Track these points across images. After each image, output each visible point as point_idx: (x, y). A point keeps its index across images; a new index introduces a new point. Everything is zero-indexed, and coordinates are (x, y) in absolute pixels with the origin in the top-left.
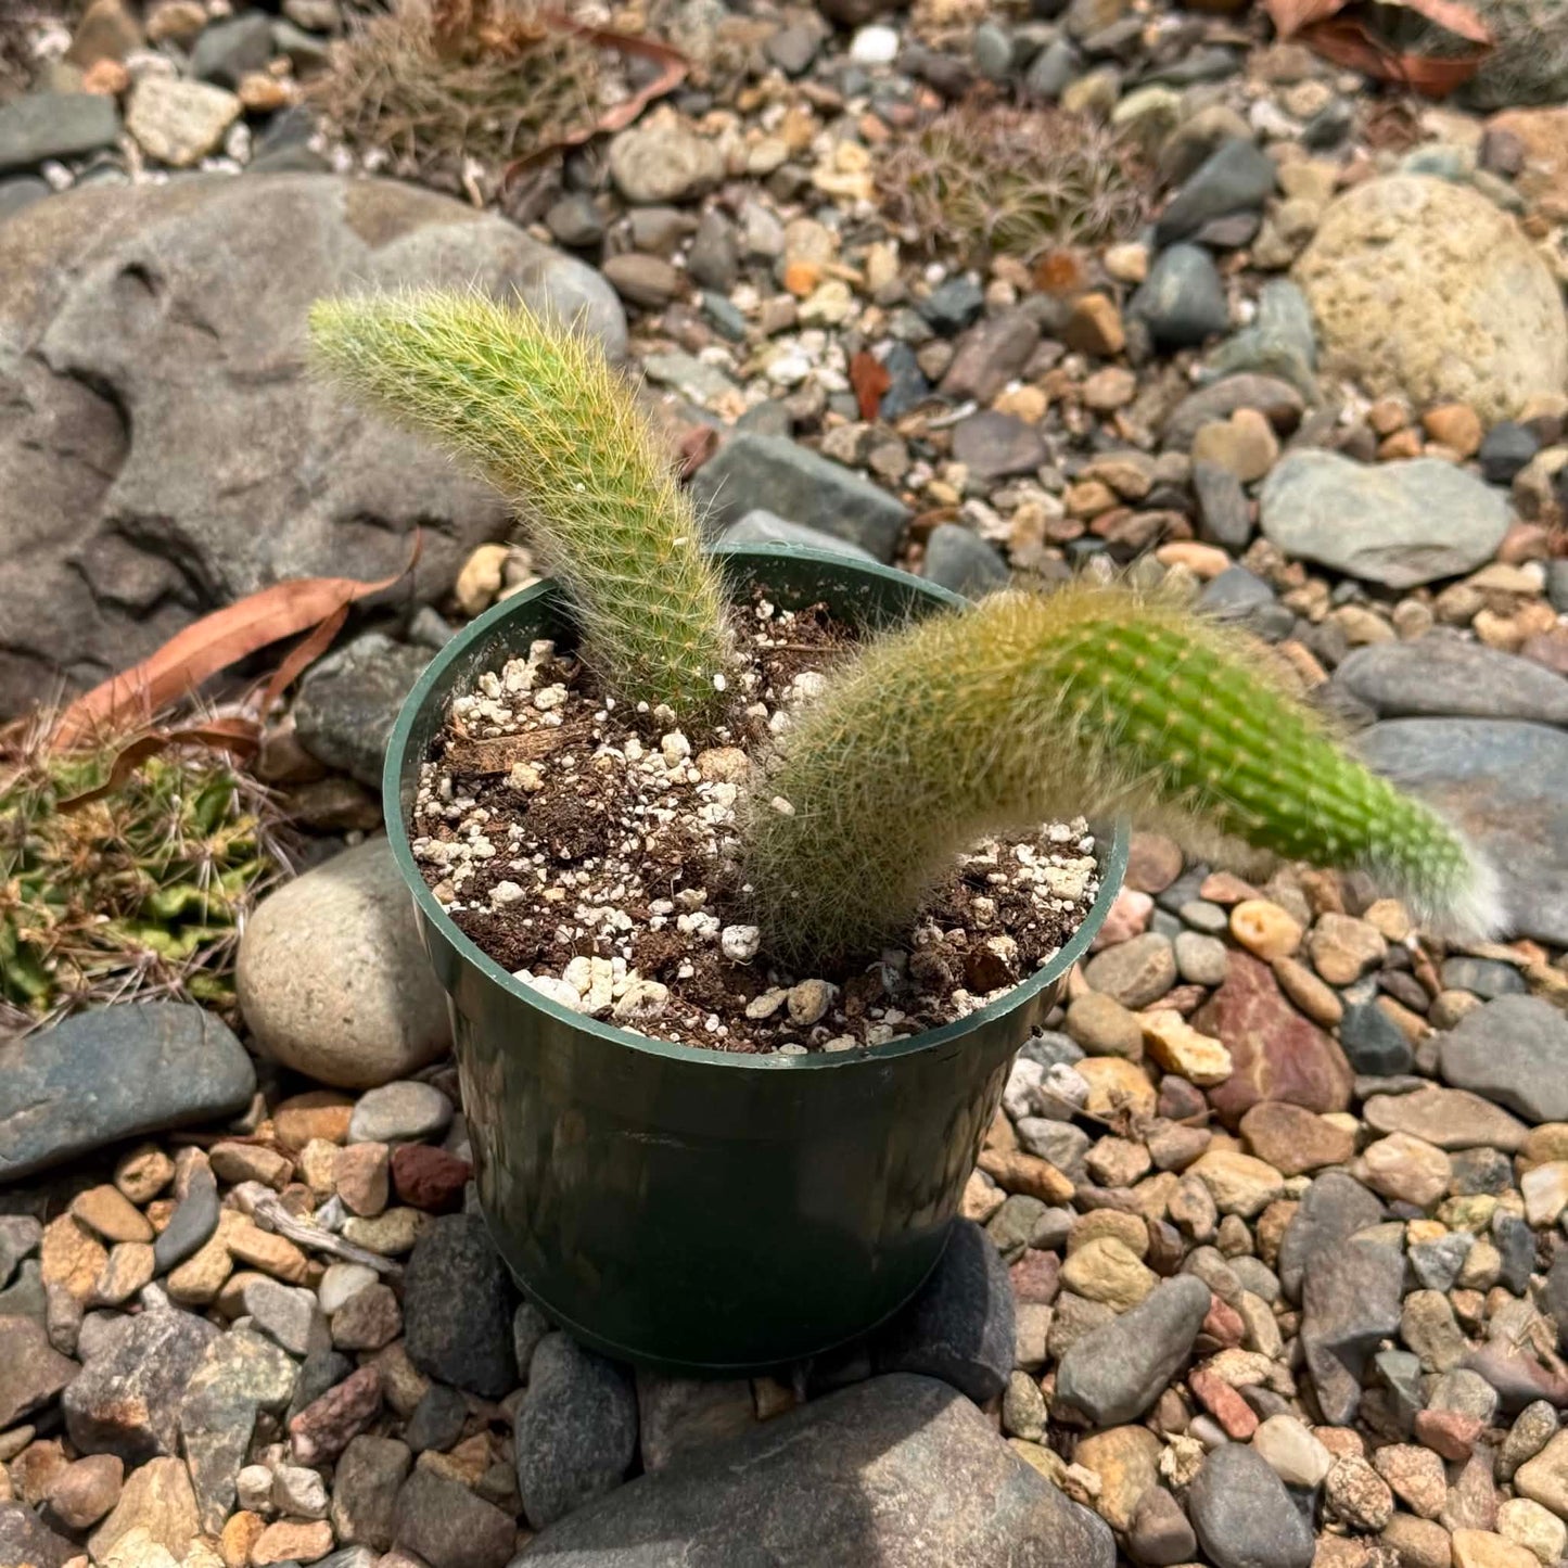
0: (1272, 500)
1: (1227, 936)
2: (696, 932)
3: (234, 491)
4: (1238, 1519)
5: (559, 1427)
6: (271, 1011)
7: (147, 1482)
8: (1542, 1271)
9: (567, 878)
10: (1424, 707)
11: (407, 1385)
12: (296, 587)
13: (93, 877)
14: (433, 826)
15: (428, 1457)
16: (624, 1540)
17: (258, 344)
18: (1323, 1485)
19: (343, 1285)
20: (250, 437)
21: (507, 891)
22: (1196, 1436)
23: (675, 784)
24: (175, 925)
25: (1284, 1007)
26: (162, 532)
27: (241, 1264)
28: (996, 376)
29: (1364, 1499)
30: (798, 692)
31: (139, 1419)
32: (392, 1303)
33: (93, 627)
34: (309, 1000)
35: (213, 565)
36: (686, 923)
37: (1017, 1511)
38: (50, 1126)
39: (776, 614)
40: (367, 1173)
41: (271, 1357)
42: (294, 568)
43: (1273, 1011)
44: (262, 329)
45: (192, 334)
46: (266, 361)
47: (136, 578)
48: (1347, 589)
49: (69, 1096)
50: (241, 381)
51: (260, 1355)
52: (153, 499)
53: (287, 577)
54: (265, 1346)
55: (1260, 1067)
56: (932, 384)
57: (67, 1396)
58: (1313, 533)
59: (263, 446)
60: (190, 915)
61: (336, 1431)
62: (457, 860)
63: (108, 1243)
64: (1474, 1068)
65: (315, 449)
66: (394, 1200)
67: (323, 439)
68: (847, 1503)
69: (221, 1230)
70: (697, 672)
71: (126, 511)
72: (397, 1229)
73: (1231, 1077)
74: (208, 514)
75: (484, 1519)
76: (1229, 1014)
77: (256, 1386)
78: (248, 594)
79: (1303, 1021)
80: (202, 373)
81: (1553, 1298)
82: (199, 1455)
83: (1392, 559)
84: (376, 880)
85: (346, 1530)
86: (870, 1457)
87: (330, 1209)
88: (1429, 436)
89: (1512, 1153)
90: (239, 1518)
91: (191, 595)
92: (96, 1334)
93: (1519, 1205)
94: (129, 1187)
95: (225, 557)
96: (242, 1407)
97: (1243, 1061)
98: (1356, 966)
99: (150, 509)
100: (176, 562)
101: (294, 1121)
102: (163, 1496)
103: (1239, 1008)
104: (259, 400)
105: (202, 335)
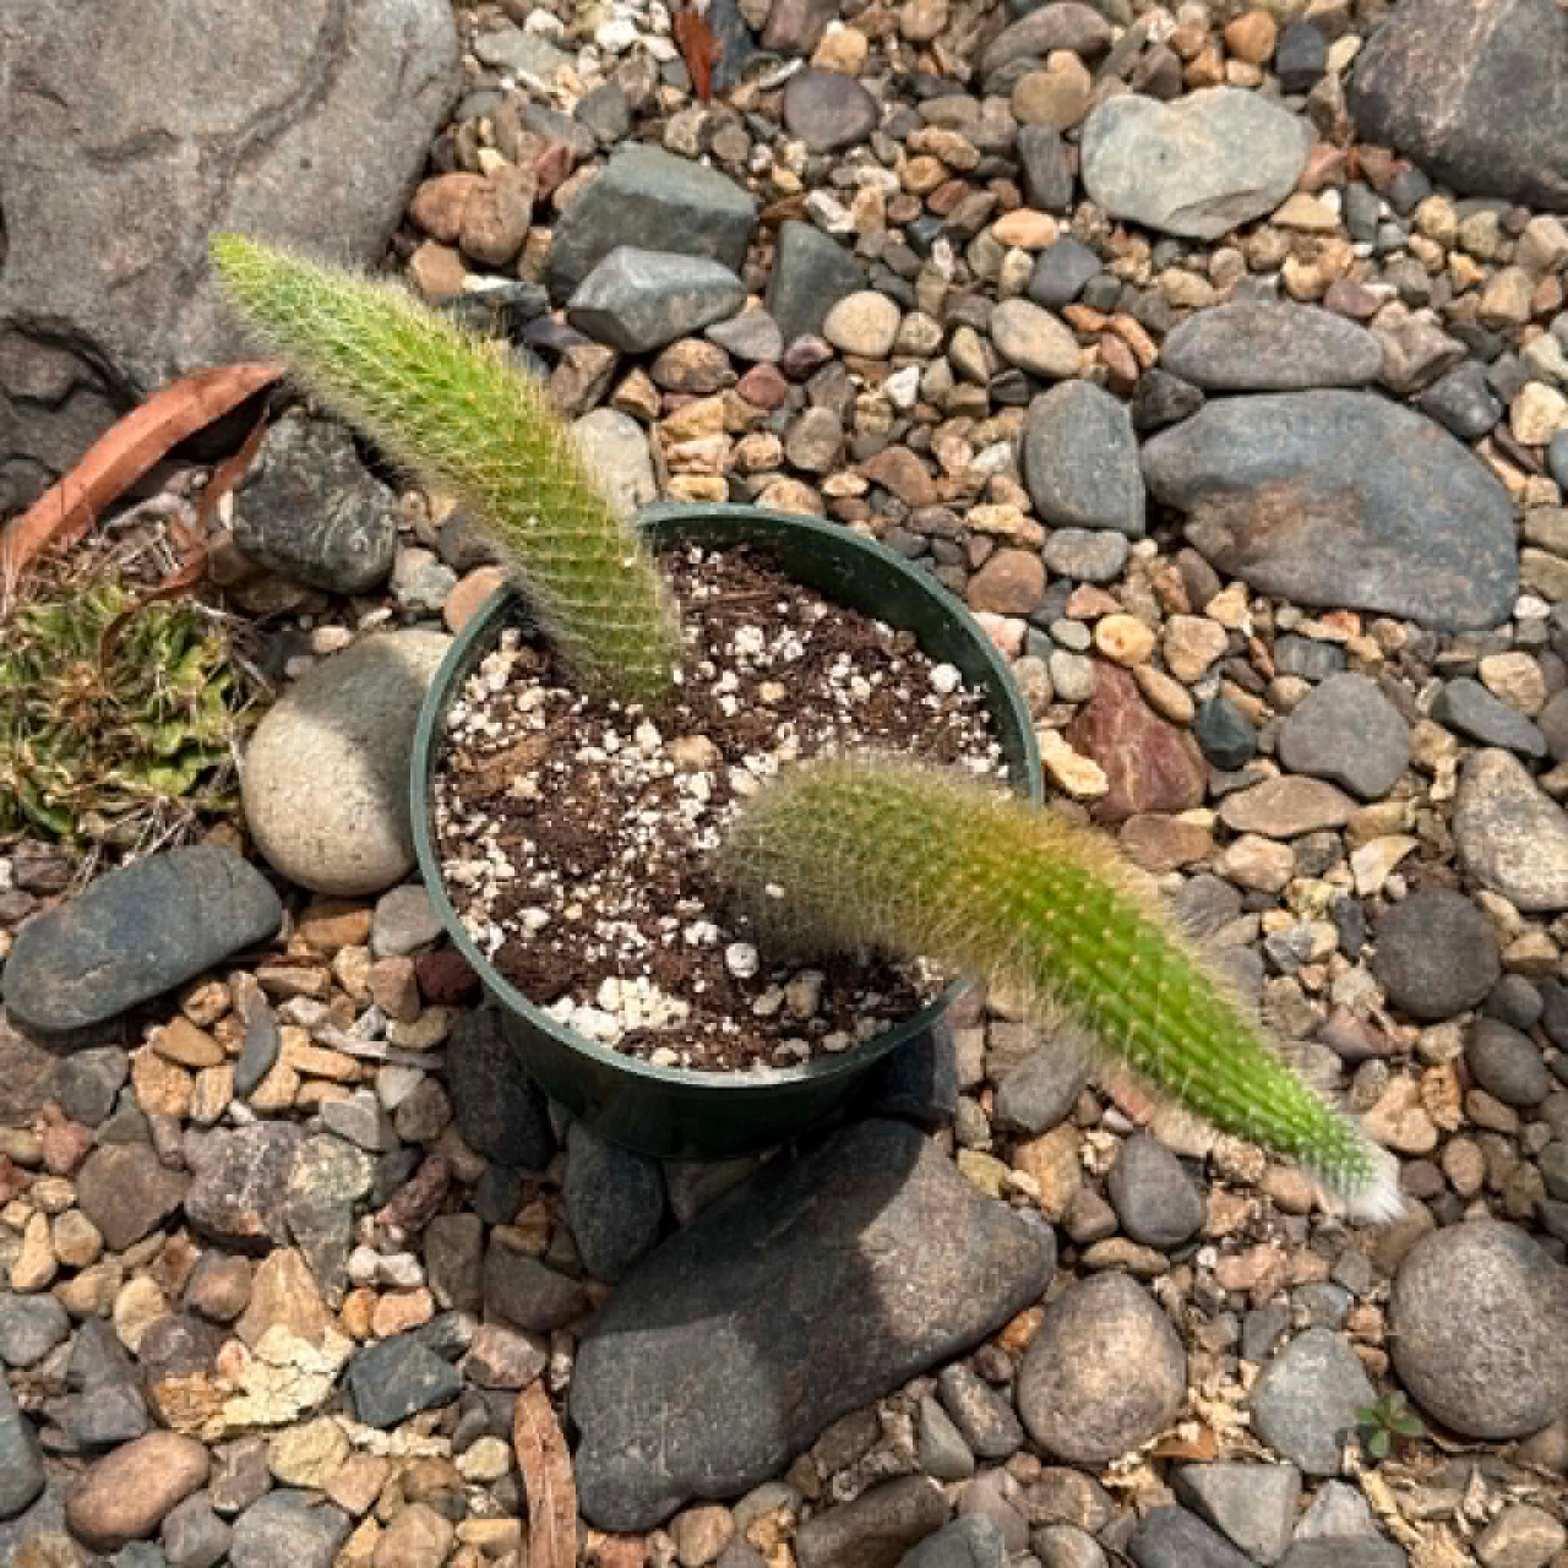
0: (1091, 155)
1: (1094, 652)
2: (701, 942)
3: (122, 282)
4: (1149, 1206)
5: (604, 1204)
6: (289, 859)
7: (273, 1277)
8: (1370, 939)
9: (580, 892)
10: (1245, 383)
11: (468, 1165)
12: (202, 381)
13: (97, 734)
14: (455, 846)
15: (499, 1232)
16: (680, 1318)
17: (109, 114)
18: (1210, 1156)
19: (397, 1086)
20: (124, 222)
21: (535, 917)
22: (1109, 1129)
23: (654, 781)
24: (175, 761)
25: (1146, 713)
26: (60, 330)
27: (305, 1077)
28: (816, 20)
29: (1244, 1166)
30: (739, 650)
31: (256, 1228)
32: (442, 1097)
33: (14, 425)
34: (321, 848)
35: (118, 361)
36: (691, 935)
37: (982, 1249)
38: (120, 985)
39: (706, 555)
40: (398, 988)
41: (351, 1156)
42: (196, 359)
43: (1136, 719)
44: (106, 97)
45: (40, 104)
46: (120, 134)
47: (44, 374)
48: (1168, 249)
49: (130, 956)
50: (101, 158)
51: (341, 1155)
52: (44, 299)
53: (191, 370)
54: (344, 1147)
55: (1130, 777)
56: (756, 37)
57: (189, 1208)
58: (1132, 195)
59: (138, 229)
60: (189, 748)
61: (419, 1217)
62: (482, 877)
63: (193, 1070)
64: (1308, 757)
65: (189, 227)
66: (426, 1002)
67: (195, 216)
68: (851, 1265)
69: (284, 1048)
70: (657, 670)
71: (20, 312)
72: (431, 1028)
73: (1109, 793)
74: (102, 312)
75: (559, 1288)
76: (1100, 727)
77: (346, 1188)
78: (158, 389)
79: (1161, 723)
80: (60, 153)
81: (1380, 962)
82: (311, 1248)
83: (1206, 213)
84: (354, 719)
85: (446, 1302)
86: (864, 1223)
87: (370, 1016)
88: (1228, 52)
89: (1341, 829)
90: (354, 1297)
91: (98, 383)
92: (197, 1147)
93: (1349, 880)
94: (196, 1015)
95: (127, 354)
96: (339, 1207)
97: (1116, 776)
98: (1203, 666)
99: (44, 310)
100: (79, 355)
101: (320, 930)
102: (289, 1288)
103: (1108, 722)
104: (124, 179)
105: (48, 102)
